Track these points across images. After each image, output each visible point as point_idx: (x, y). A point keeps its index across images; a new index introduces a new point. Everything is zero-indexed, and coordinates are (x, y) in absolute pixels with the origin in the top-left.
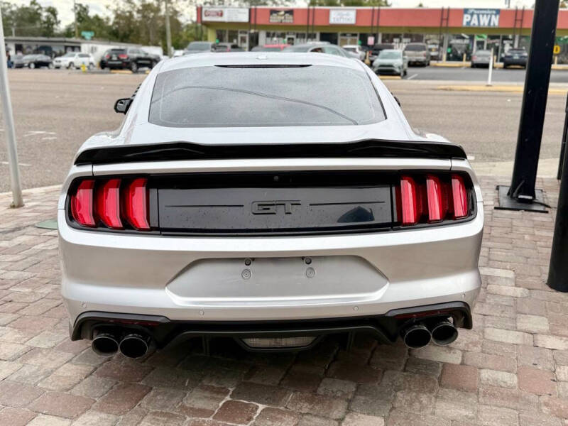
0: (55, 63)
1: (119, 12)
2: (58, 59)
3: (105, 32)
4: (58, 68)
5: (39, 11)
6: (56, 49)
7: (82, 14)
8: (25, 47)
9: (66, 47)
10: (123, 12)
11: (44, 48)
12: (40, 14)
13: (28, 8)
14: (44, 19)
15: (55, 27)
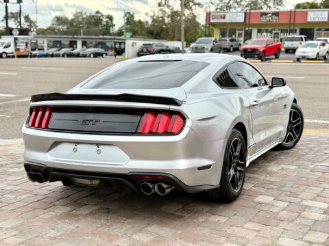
1: (155, 17)
3: (144, 32)
5: (101, 18)
6: (109, 44)
7: (130, 19)
8: (88, 42)
9: (115, 43)
10: (158, 18)
11: (100, 43)
12: (102, 20)
13: (93, 16)
14: (104, 23)
15: (111, 28)
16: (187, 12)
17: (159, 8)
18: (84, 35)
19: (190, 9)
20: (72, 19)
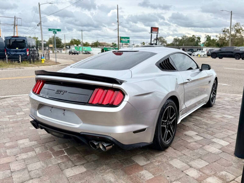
0: (193, 54)
1: (221, 38)
2: (194, 53)
3: (214, 45)
4: (194, 56)
5: (195, 38)
6: (194, 50)
7: (208, 38)
8: (185, 49)
9: (198, 49)
10: (222, 37)
11: (191, 49)
12: (195, 39)
13: (191, 38)
14: (196, 40)
15: (199, 43)
16: (238, 35)
17: (224, 33)
18: (184, 46)
19: (240, 33)
20: (181, 39)
